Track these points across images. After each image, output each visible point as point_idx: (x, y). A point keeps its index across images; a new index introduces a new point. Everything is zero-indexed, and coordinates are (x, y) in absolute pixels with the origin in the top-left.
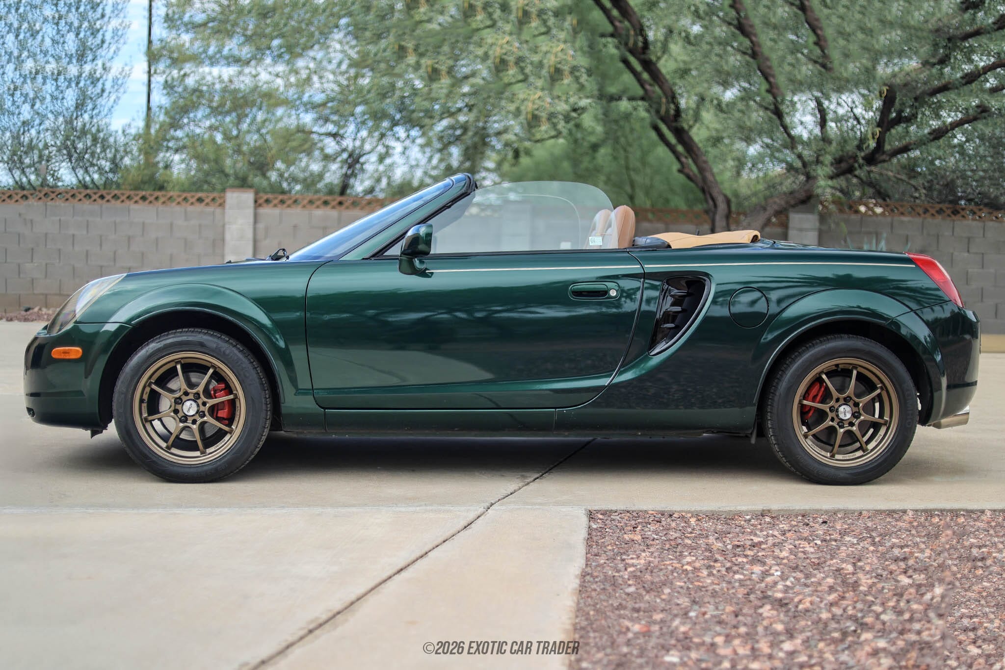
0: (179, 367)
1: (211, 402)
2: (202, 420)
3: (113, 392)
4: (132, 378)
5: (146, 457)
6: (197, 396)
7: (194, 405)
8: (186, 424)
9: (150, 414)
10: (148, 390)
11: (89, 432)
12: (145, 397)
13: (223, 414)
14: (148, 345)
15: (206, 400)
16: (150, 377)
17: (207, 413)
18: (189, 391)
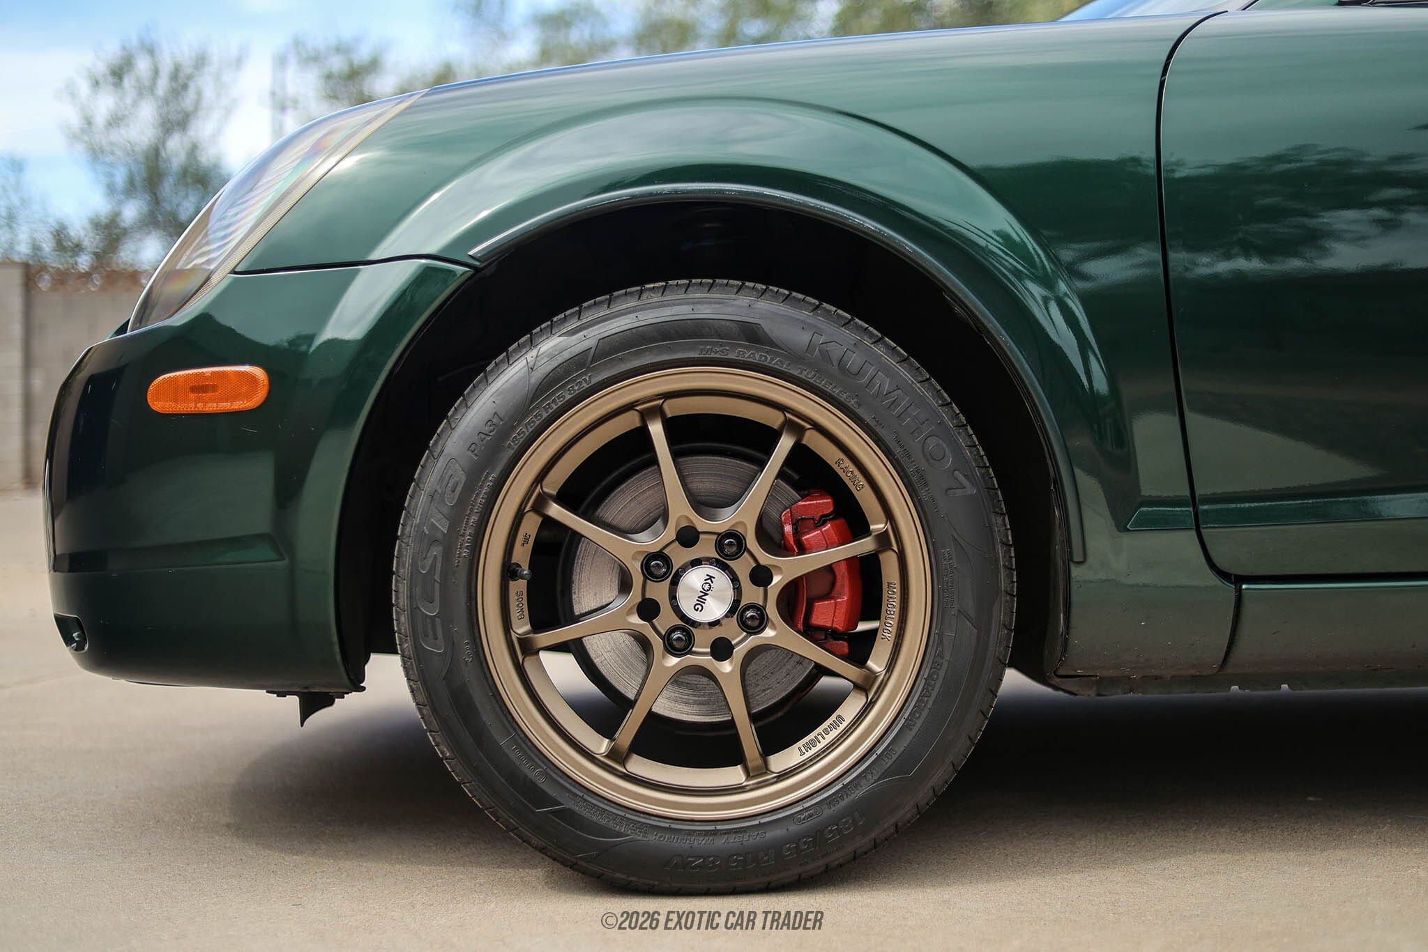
0: (656, 429)
1: (785, 570)
2: (753, 641)
3: (392, 538)
4: (474, 475)
5: (536, 796)
6: (731, 546)
7: (722, 581)
8: (691, 659)
9: (540, 624)
10: (531, 525)
11: (293, 702)
12: (522, 555)
13: (827, 614)
14: (532, 344)
15: (765, 558)
16: (540, 478)
17: (772, 611)
18: (701, 524)
